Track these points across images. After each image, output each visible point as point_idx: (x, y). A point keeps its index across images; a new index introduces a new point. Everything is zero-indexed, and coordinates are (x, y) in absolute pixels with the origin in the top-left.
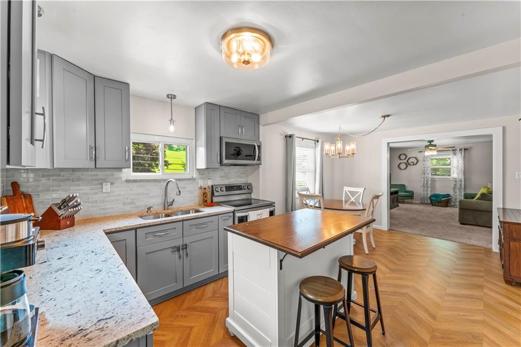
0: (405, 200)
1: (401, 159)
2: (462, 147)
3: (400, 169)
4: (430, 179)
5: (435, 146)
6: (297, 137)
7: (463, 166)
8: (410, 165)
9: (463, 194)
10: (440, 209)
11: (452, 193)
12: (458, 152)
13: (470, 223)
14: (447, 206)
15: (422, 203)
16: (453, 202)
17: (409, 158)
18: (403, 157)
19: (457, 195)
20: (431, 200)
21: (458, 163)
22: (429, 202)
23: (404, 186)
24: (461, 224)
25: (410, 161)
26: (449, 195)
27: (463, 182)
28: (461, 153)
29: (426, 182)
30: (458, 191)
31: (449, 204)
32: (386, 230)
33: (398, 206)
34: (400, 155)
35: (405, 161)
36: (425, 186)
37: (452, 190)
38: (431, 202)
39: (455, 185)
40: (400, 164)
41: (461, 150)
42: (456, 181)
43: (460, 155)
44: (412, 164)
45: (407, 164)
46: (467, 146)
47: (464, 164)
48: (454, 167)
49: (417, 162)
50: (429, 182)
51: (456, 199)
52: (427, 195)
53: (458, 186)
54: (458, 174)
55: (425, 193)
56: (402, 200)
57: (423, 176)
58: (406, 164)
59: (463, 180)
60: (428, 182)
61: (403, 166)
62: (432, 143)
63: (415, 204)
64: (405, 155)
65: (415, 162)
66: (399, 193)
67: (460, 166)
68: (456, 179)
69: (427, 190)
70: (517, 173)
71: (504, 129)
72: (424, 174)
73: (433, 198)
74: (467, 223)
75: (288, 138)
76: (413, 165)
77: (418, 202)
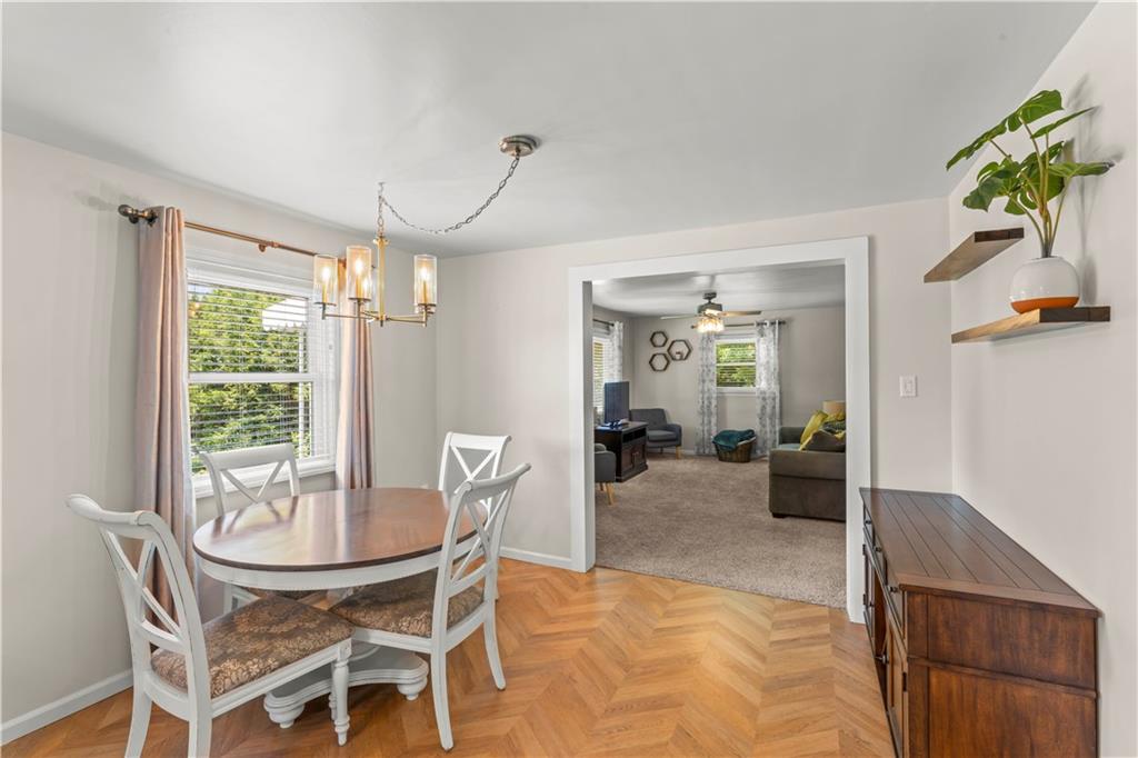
0: (665, 450)
1: (655, 346)
2: (777, 316)
3: (654, 369)
4: (715, 395)
5: (719, 307)
6: (189, 225)
7: (777, 361)
8: (674, 359)
9: (777, 428)
10: (734, 470)
11: (757, 428)
12: (767, 329)
13: (791, 513)
14: (748, 460)
15: (700, 456)
16: (761, 449)
17: (673, 342)
18: (659, 340)
19: (766, 432)
20: (716, 447)
21: (768, 354)
22: (714, 451)
23: (661, 412)
24: (776, 515)
25: (675, 349)
26: (752, 431)
27: (777, 400)
28: (774, 331)
29: (706, 402)
30: (768, 421)
31: (753, 456)
32: (583, 569)
33: (646, 467)
34: (654, 334)
35: (664, 350)
36: (705, 412)
37: (757, 420)
38: (718, 450)
39: (764, 408)
40: (654, 355)
41: (773, 323)
42: (764, 399)
43: (772, 336)
44: (678, 357)
45: (669, 358)
46: (784, 315)
47: (779, 357)
48: (761, 365)
49: (690, 352)
50: (714, 403)
51: (765, 442)
52: (710, 434)
53: (768, 409)
54: (768, 380)
55: (706, 428)
56: (659, 450)
57: (700, 388)
58: (666, 358)
59: (778, 394)
60: (710, 403)
61: (660, 362)
62: (712, 301)
63: (686, 457)
64: (663, 333)
65: (686, 351)
66: (650, 433)
67: (772, 361)
68: (764, 393)
69: (710, 422)
70: (901, 379)
71: (871, 241)
72: (704, 381)
73: (722, 443)
74: (787, 512)
75: (143, 224)
76: (681, 359)
77: (692, 452)
